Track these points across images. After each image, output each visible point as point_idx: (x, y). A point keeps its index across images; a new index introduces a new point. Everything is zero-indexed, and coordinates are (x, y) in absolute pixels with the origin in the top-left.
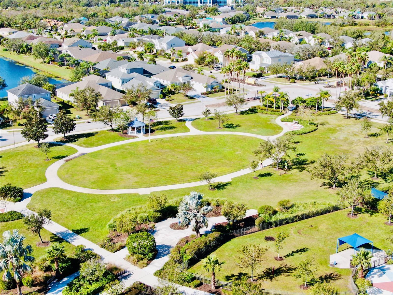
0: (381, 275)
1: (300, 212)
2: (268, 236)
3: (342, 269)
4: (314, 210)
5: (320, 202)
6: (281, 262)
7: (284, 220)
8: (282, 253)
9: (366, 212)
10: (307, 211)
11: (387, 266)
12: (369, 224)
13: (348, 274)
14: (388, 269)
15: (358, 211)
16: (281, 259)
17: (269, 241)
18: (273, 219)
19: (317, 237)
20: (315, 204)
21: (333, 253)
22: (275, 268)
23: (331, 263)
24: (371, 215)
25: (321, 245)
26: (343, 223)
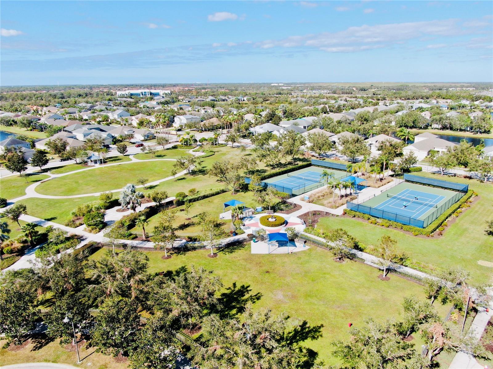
0: (250, 220)
1: (202, 194)
2: (181, 209)
3: (227, 220)
4: (211, 192)
5: (214, 189)
6: (189, 221)
7: (192, 199)
8: (190, 216)
9: (242, 191)
10: (206, 194)
11: (254, 215)
12: (243, 197)
13: (230, 222)
14: (254, 217)
15: (237, 191)
16: (189, 219)
17: (183, 212)
18: (185, 199)
19: (212, 206)
20: (211, 190)
21: (221, 213)
22: (186, 224)
23: (220, 218)
24: (245, 193)
25: (214, 210)
26: (228, 198)
